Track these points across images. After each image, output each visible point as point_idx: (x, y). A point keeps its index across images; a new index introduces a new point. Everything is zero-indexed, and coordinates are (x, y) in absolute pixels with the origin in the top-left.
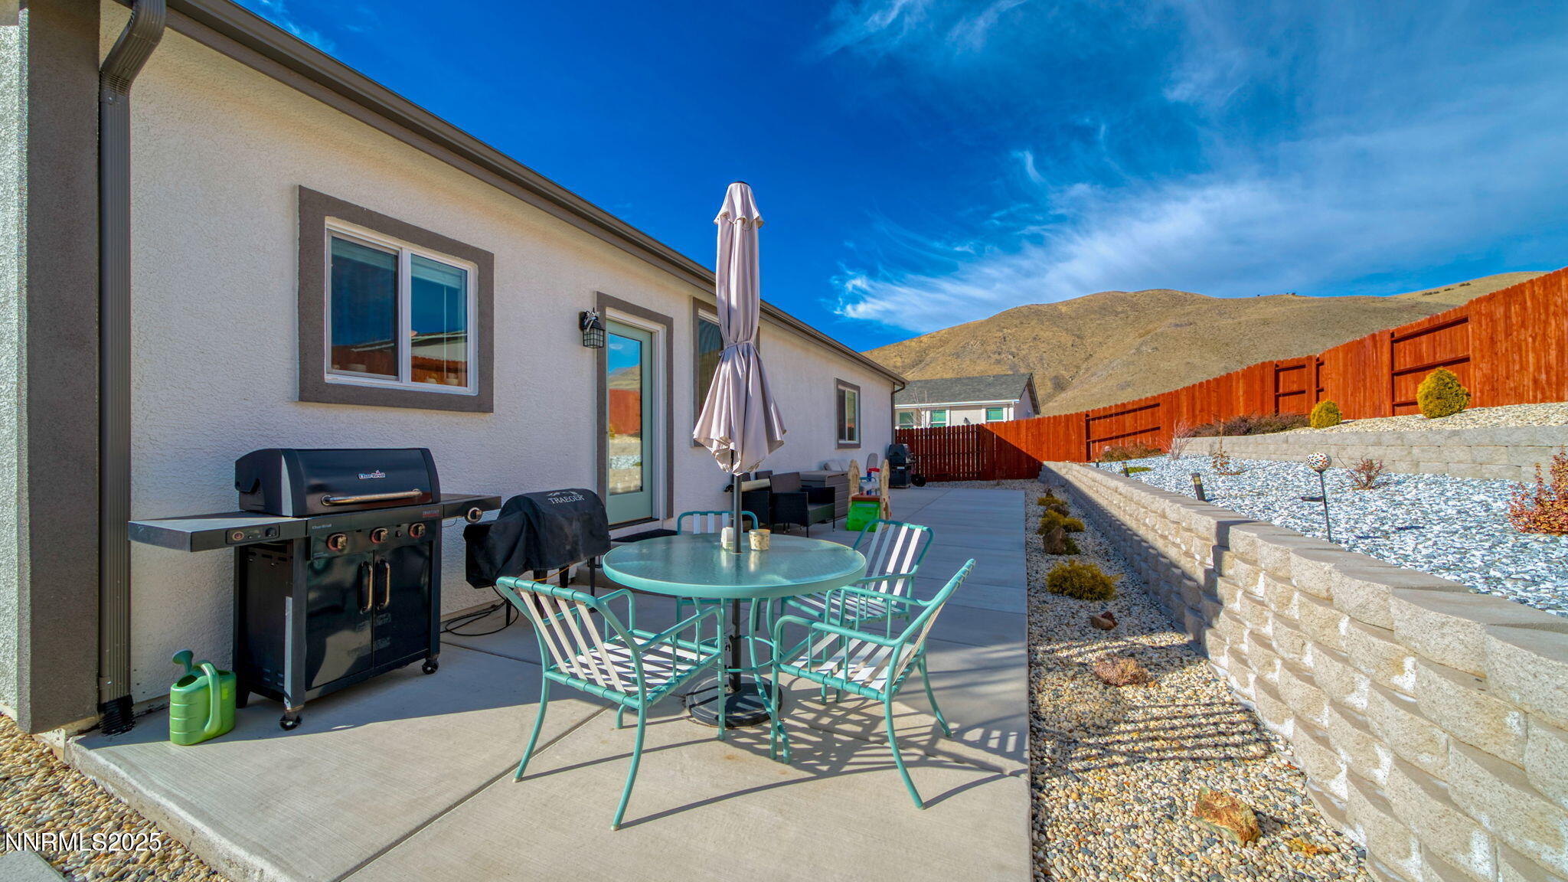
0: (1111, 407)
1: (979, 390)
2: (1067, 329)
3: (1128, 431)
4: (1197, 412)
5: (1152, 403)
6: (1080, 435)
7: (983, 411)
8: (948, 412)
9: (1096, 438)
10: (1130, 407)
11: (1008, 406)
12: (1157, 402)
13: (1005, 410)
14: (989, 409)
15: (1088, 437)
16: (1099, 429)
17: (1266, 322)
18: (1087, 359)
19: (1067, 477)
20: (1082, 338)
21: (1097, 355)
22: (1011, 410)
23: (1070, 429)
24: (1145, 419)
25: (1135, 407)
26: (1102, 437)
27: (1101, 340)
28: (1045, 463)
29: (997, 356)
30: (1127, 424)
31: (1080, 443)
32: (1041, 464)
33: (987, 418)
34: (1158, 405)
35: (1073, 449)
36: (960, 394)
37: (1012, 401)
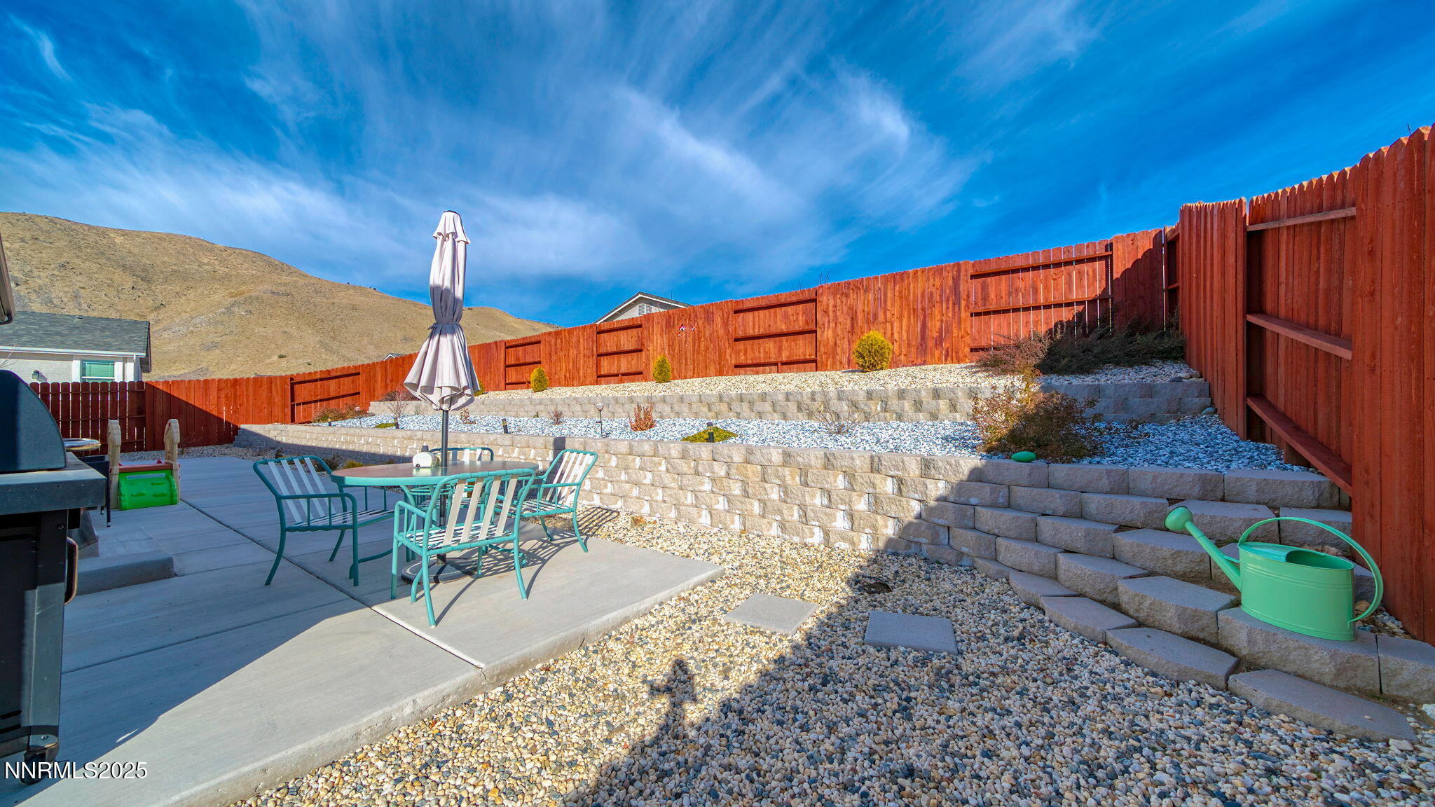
0: (316, 372)
1: (60, 335)
2: (123, 266)
3: (332, 395)
4: (388, 382)
5: (353, 372)
6: (284, 398)
7: (76, 364)
9: (302, 401)
10: (333, 374)
11: (125, 360)
12: (357, 371)
13: (118, 366)
14: (84, 361)
15: (293, 400)
16: (303, 393)
17: (354, 308)
18: (157, 308)
19: (279, 439)
20: (149, 282)
21: (172, 307)
22: (130, 366)
23: (274, 392)
24: (347, 385)
25: (338, 374)
26: (306, 400)
27: (178, 289)
28: (243, 426)
30: (332, 389)
31: (285, 406)
32: (237, 429)
33: (84, 373)
34: (359, 374)
35: (277, 411)
37: (135, 355)
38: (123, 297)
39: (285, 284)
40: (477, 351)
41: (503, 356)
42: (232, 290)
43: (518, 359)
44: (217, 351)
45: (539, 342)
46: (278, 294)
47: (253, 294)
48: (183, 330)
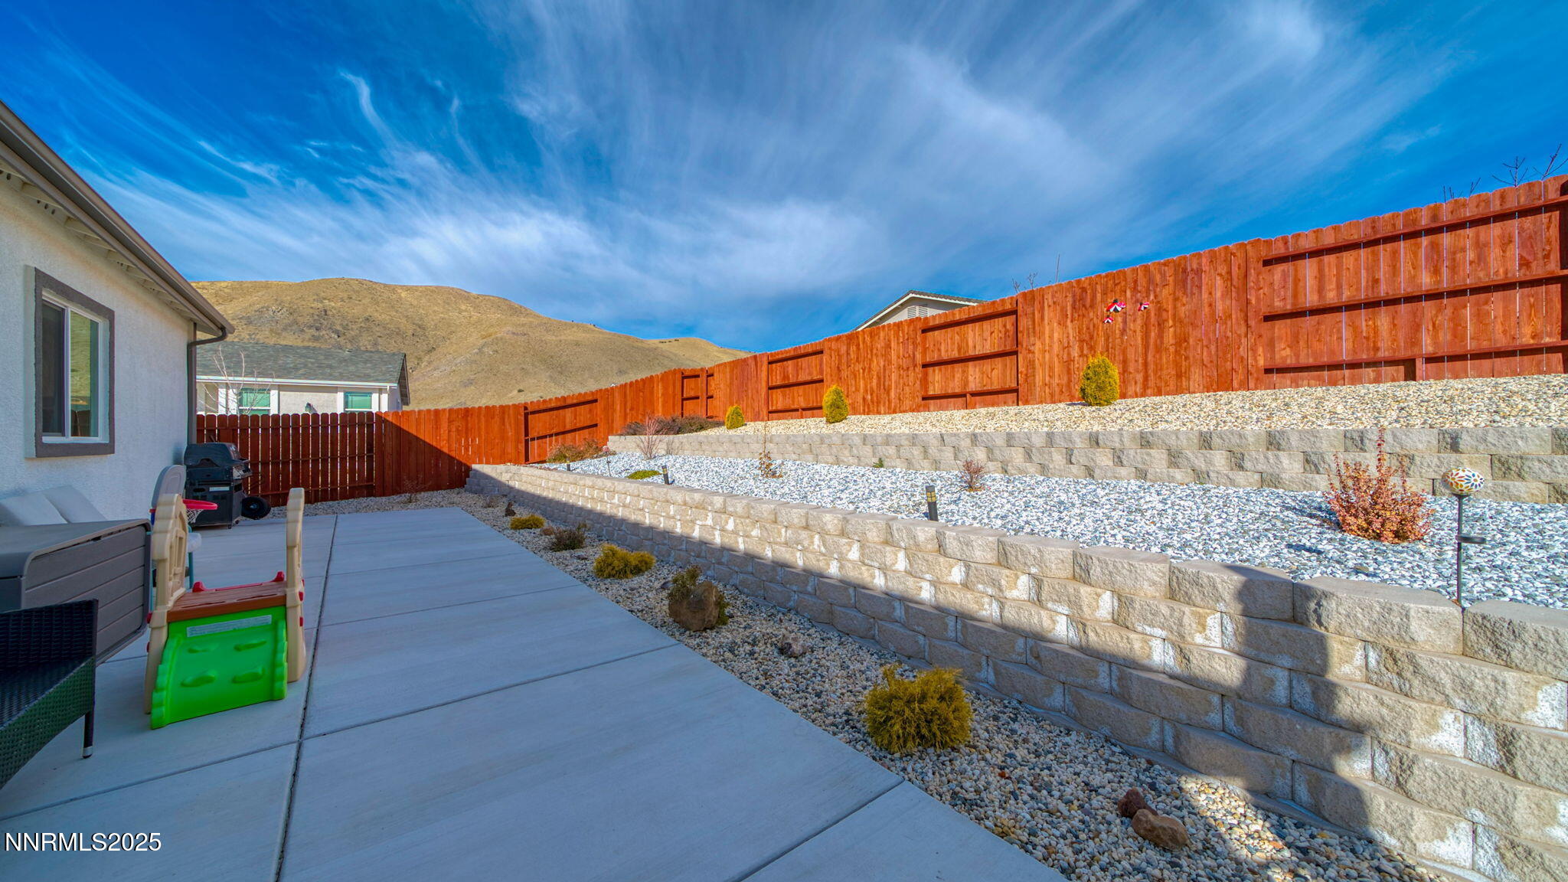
0: (550, 400)
1: (330, 367)
2: (407, 316)
3: (568, 427)
5: (590, 398)
6: (517, 433)
7: (340, 396)
8: (274, 393)
9: (535, 435)
10: (569, 402)
11: (380, 391)
12: (595, 397)
13: (375, 396)
14: (348, 393)
15: (527, 434)
16: (538, 424)
17: (577, 344)
19: (511, 483)
22: (385, 397)
23: (507, 424)
24: (583, 415)
25: (575, 401)
26: (541, 434)
28: (475, 466)
29: (313, 331)
30: (568, 420)
31: (518, 441)
32: (469, 469)
33: (346, 405)
34: (596, 401)
35: (510, 448)
36: (296, 369)
37: (388, 385)
38: (407, 342)
39: (523, 325)
40: (728, 370)
41: (764, 374)
42: (483, 333)
43: (785, 377)
44: (473, 388)
45: (821, 352)
46: (517, 334)
47: (499, 335)
48: (448, 369)
